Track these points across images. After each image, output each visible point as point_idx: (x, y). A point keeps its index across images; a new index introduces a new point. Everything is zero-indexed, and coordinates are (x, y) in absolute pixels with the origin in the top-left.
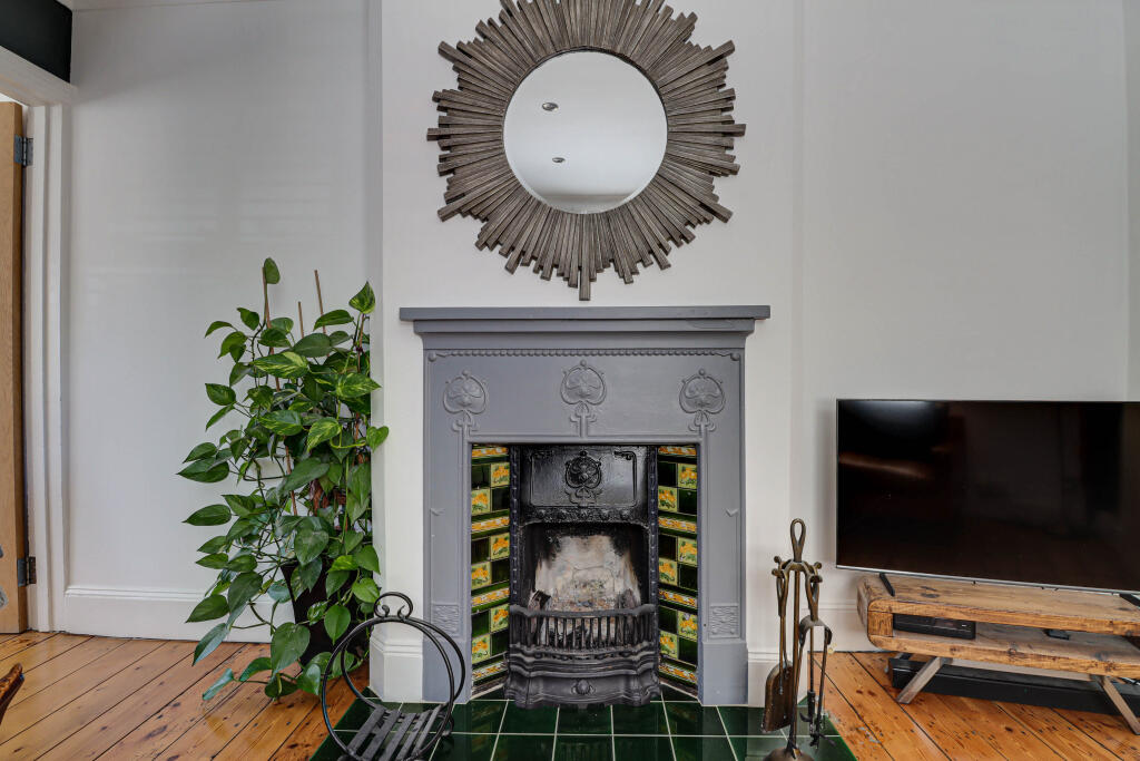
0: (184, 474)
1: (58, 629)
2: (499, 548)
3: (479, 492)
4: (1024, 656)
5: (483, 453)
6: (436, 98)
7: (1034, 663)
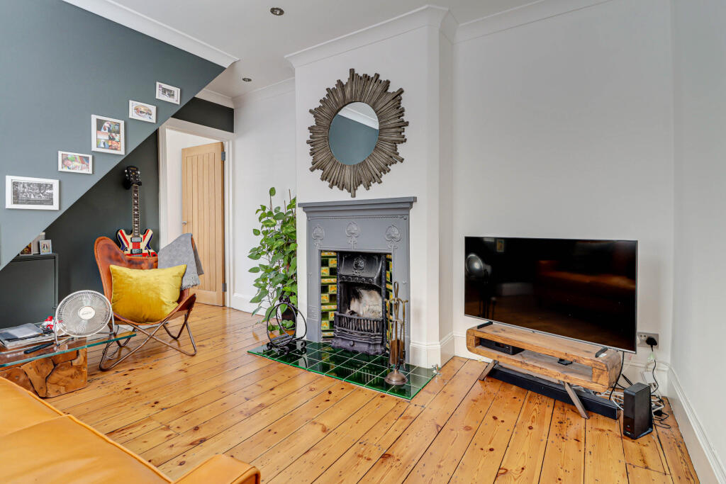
0: (249, 257)
1: (232, 307)
2: (333, 290)
3: (324, 268)
4: (527, 365)
5: (326, 254)
6: (309, 128)
7: (531, 369)
